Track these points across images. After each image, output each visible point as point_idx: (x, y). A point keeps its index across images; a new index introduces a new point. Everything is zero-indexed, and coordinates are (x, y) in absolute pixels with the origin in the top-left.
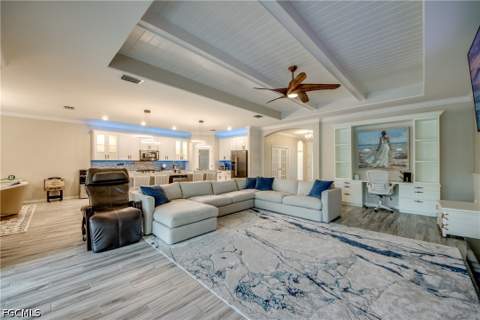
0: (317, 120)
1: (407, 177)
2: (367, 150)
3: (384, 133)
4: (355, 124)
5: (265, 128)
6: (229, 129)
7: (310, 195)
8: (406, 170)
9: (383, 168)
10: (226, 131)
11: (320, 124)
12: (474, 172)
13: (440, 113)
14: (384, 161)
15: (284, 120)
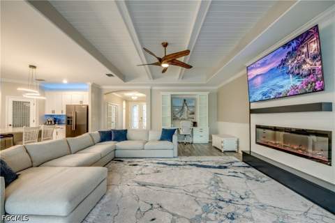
0: (149, 87)
1: (195, 124)
2: (177, 110)
3: (185, 101)
4: (173, 93)
5: (104, 87)
6: (65, 82)
7: (162, 139)
8: (194, 120)
9: (184, 119)
10: (61, 83)
11: (151, 90)
12: (218, 120)
13: (208, 93)
14: (185, 116)
15: (128, 83)
